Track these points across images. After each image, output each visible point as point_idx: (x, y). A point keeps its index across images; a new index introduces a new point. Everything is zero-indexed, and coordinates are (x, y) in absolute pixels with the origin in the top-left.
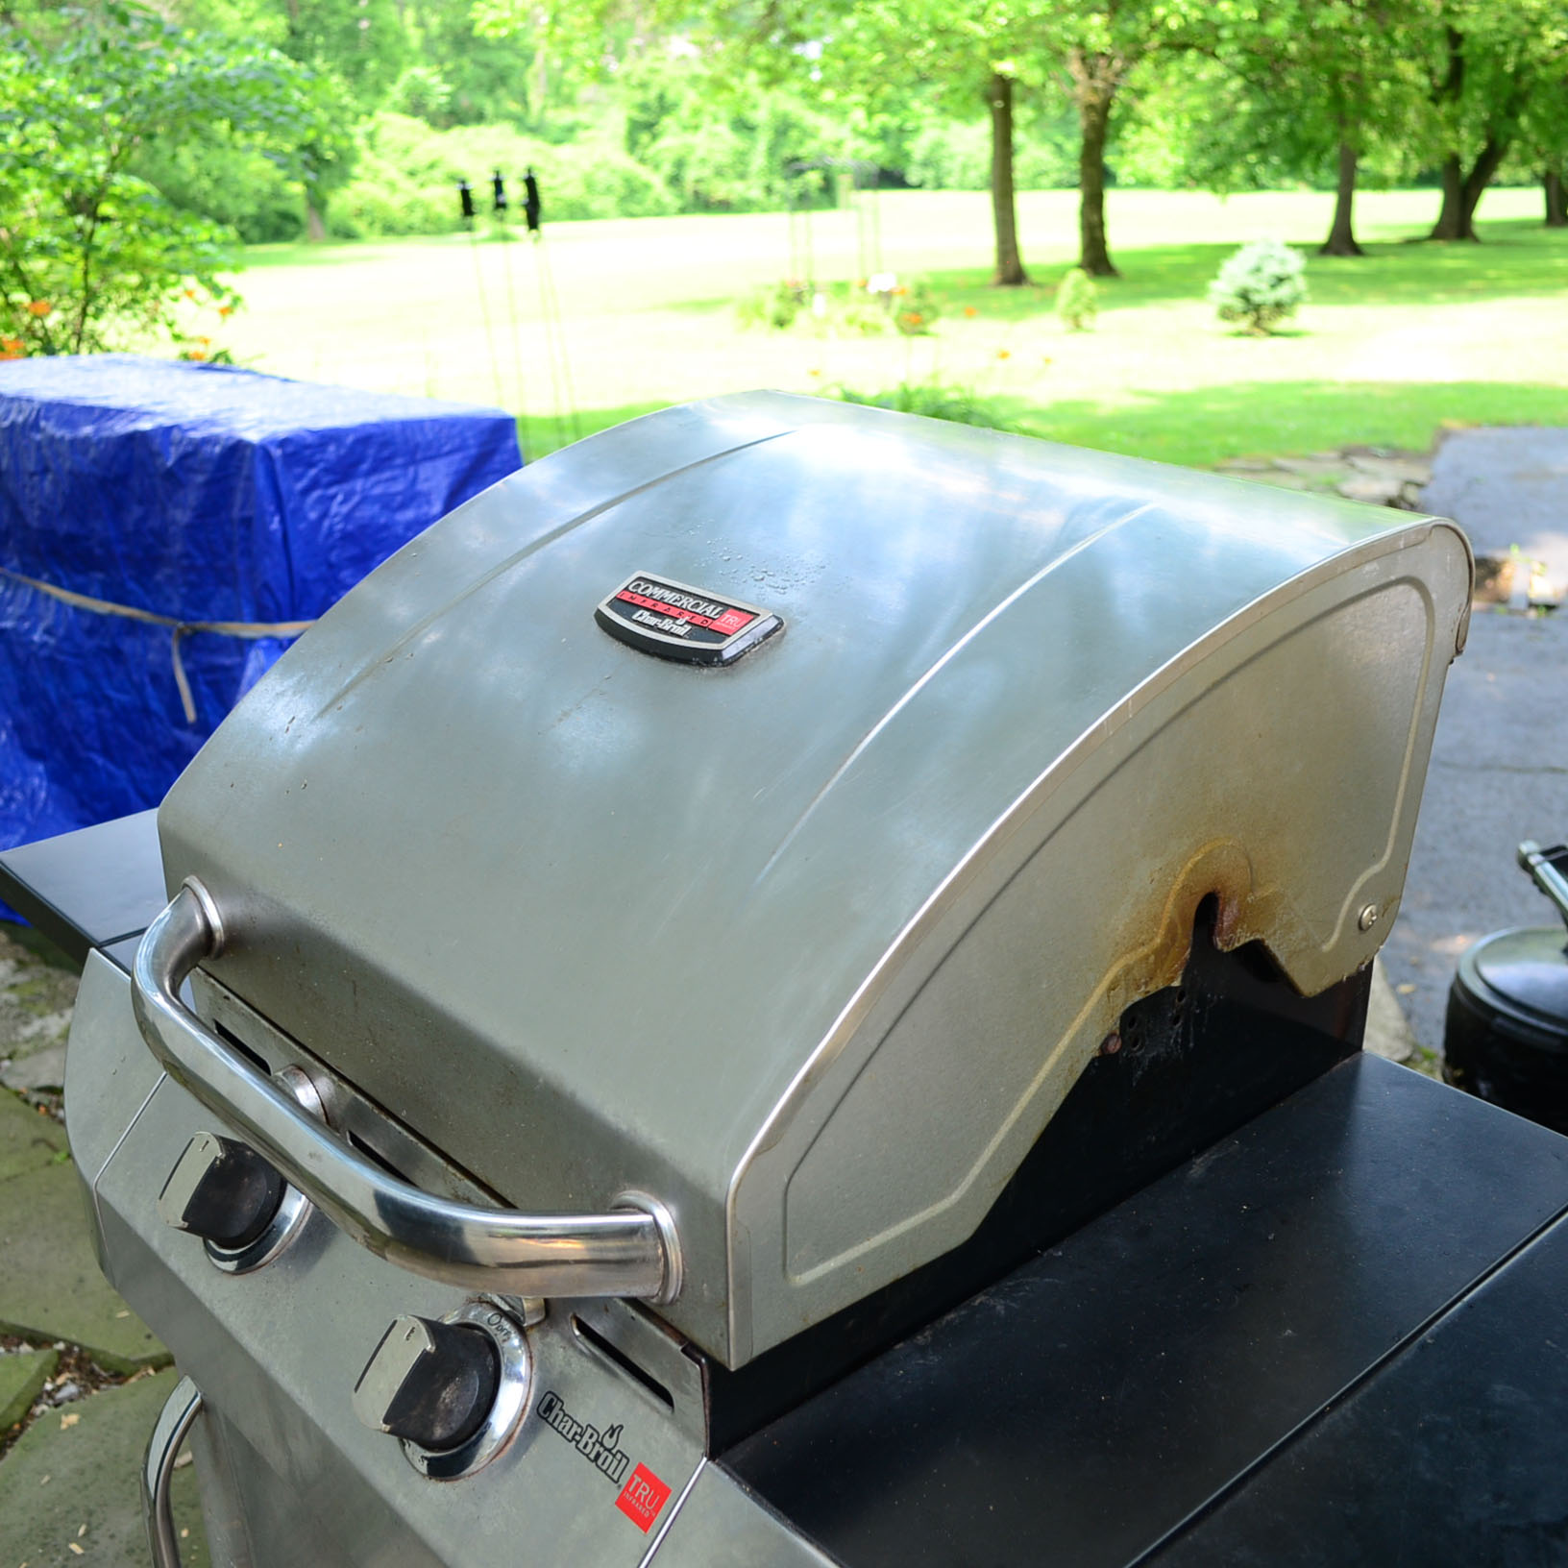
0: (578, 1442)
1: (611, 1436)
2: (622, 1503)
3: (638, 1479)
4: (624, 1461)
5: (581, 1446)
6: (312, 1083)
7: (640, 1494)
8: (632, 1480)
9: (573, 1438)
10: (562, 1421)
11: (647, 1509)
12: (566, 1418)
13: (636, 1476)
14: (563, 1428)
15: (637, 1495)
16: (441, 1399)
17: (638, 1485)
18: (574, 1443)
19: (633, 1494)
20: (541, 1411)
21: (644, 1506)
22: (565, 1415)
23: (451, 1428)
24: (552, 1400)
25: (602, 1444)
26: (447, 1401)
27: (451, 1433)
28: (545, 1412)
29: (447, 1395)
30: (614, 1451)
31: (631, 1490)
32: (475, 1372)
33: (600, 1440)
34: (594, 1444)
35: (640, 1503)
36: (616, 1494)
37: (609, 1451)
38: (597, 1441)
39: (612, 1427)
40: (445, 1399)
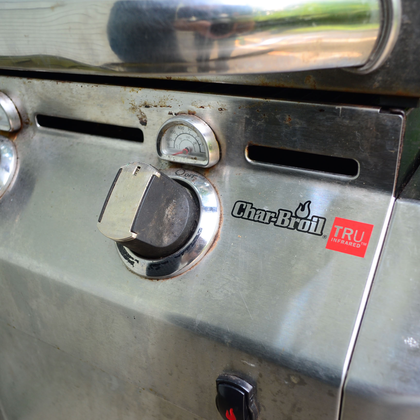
0: (275, 222)
1: (303, 210)
2: (331, 246)
3: (338, 228)
4: (321, 221)
5: (279, 223)
6: (9, 97)
7: (346, 236)
8: (334, 230)
9: (270, 221)
10: (255, 214)
11: (357, 243)
12: (258, 212)
13: (336, 226)
14: (259, 217)
15: (343, 237)
16: (166, 215)
17: (341, 231)
18: (272, 224)
19: (339, 237)
20: (235, 213)
21: (354, 242)
22: (257, 210)
23: (175, 236)
24: (242, 206)
25: (296, 217)
26: (169, 217)
27: (175, 239)
28: (239, 213)
29: (169, 212)
30: (310, 218)
31: (336, 235)
32: (184, 196)
33: (294, 215)
34: (290, 219)
35: (349, 241)
36: (324, 242)
37: (306, 218)
38: (292, 216)
39: (301, 204)
40: (168, 215)
